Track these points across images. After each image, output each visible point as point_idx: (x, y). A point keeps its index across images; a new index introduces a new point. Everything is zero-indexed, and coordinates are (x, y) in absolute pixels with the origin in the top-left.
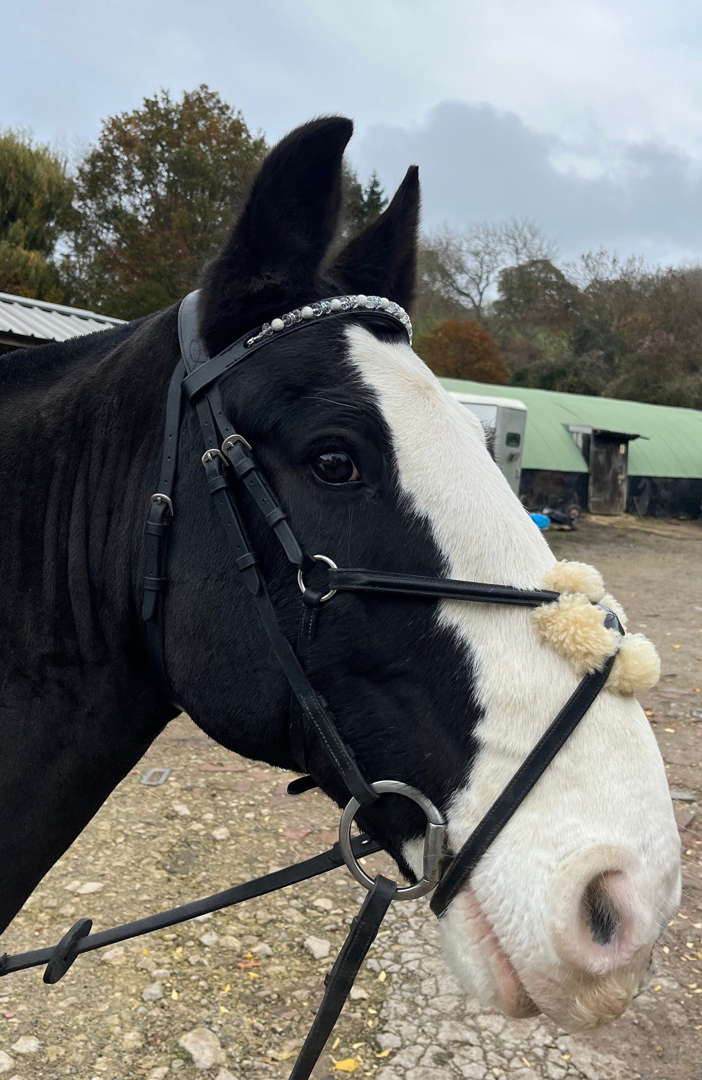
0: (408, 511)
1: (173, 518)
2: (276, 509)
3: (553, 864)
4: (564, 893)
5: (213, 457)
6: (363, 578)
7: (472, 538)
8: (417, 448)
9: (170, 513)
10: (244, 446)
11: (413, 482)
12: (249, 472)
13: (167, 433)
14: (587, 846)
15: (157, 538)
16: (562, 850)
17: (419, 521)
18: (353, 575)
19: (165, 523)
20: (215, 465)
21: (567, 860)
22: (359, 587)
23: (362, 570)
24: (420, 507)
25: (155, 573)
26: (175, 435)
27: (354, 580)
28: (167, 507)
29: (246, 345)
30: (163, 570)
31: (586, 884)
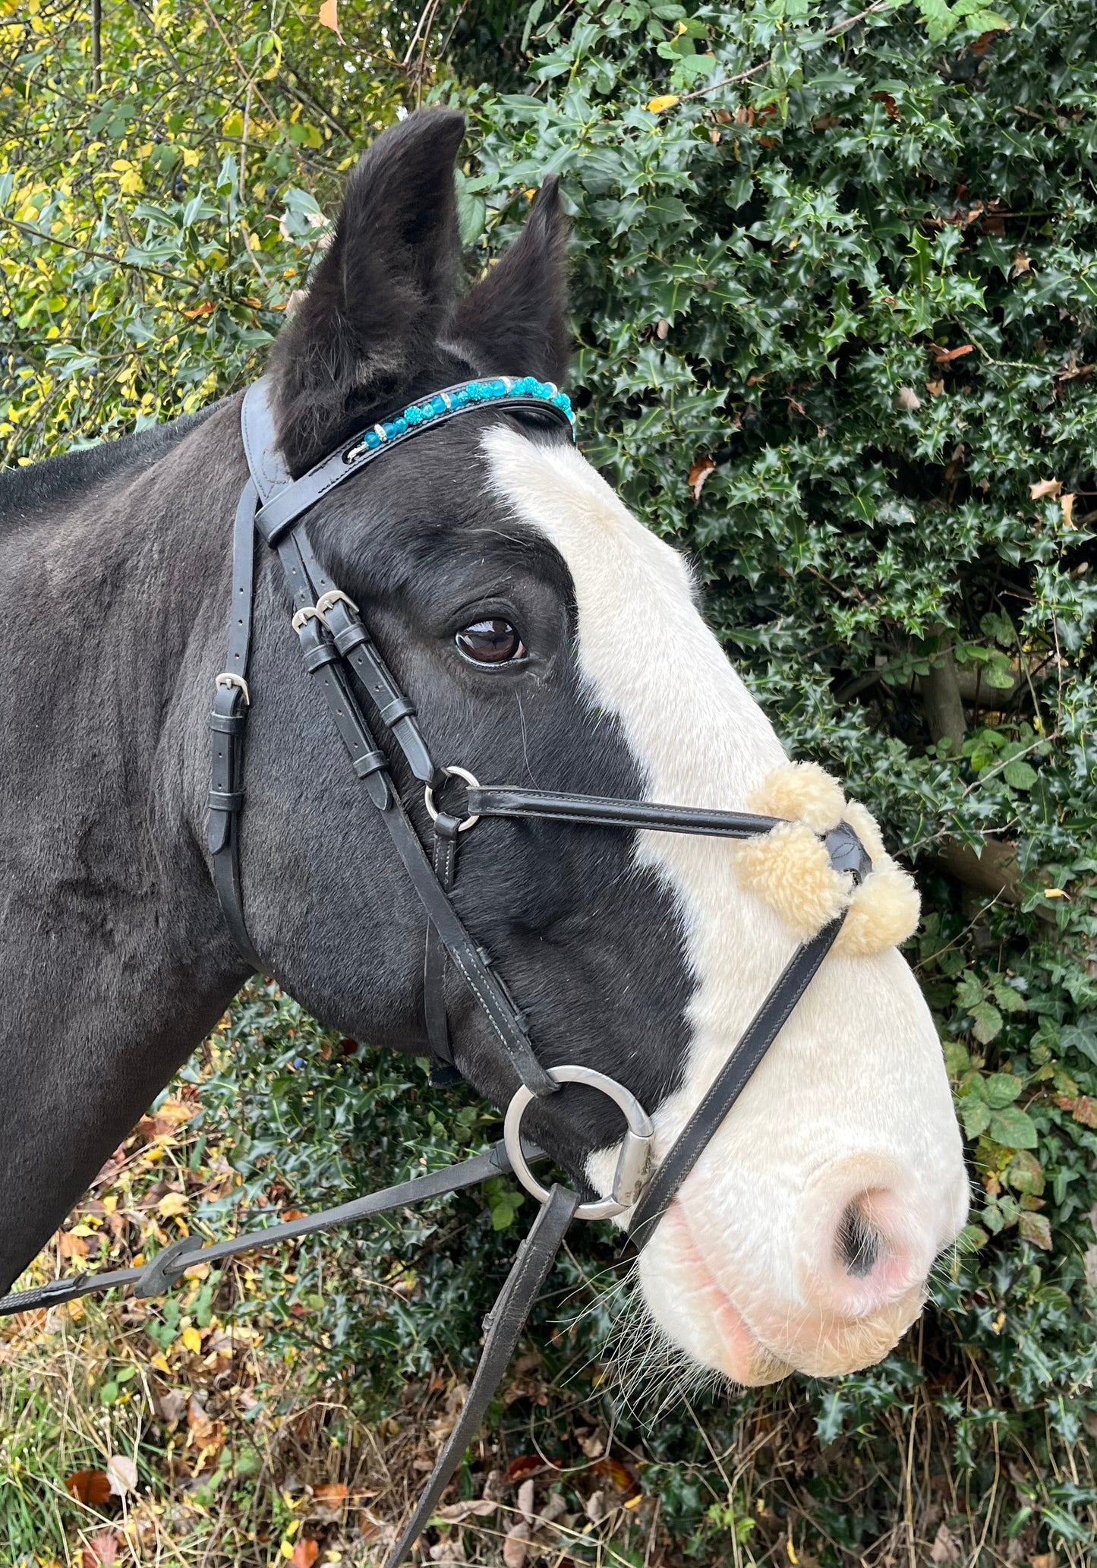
0: (591, 705)
1: (250, 706)
2: (396, 701)
3: (799, 1181)
4: (817, 1219)
5: (308, 619)
6: (513, 799)
7: (682, 741)
8: (602, 614)
9: (244, 700)
10: (347, 606)
11: (599, 663)
12: (356, 646)
13: (236, 587)
14: (844, 1154)
15: (227, 737)
16: (810, 1160)
17: (607, 719)
18: (499, 796)
19: (239, 716)
20: (312, 629)
21: (818, 1173)
22: (509, 812)
23: (515, 788)
24: (606, 699)
25: (226, 787)
26: (248, 589)
27: (501, 801)
28: (241, 692)
29: (345, 460)
30: (237, 780)
31: (845, 1205)
